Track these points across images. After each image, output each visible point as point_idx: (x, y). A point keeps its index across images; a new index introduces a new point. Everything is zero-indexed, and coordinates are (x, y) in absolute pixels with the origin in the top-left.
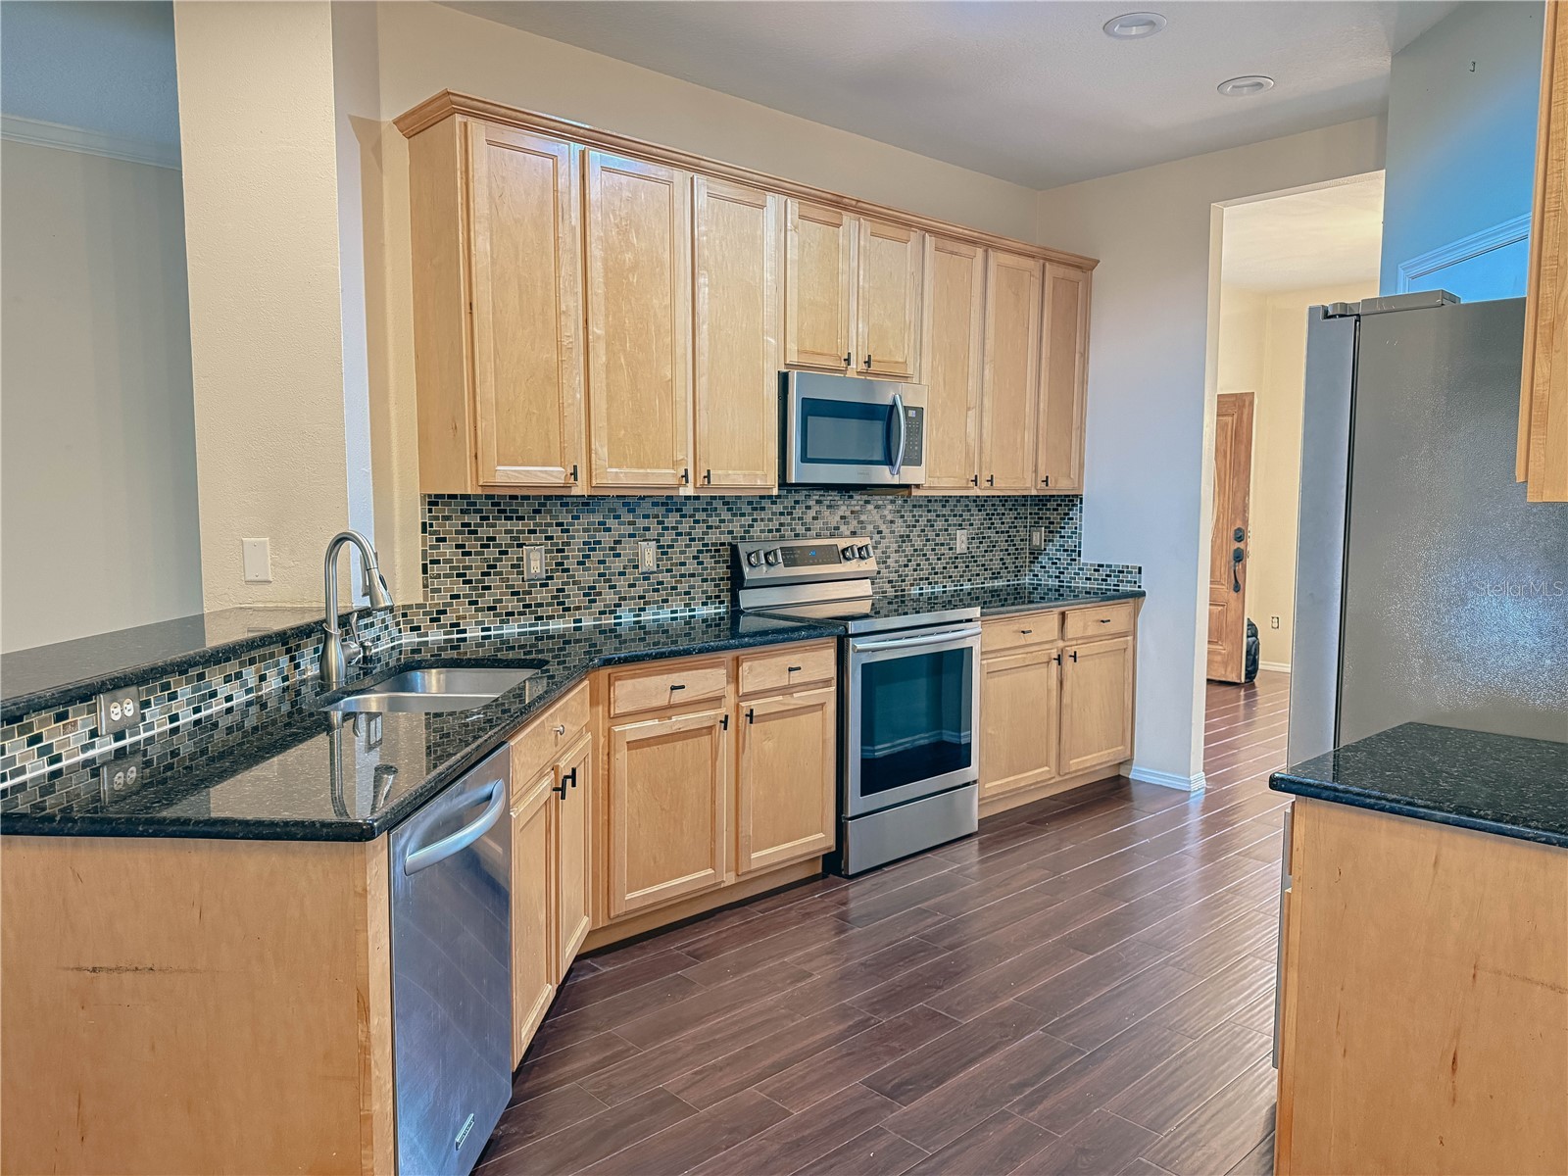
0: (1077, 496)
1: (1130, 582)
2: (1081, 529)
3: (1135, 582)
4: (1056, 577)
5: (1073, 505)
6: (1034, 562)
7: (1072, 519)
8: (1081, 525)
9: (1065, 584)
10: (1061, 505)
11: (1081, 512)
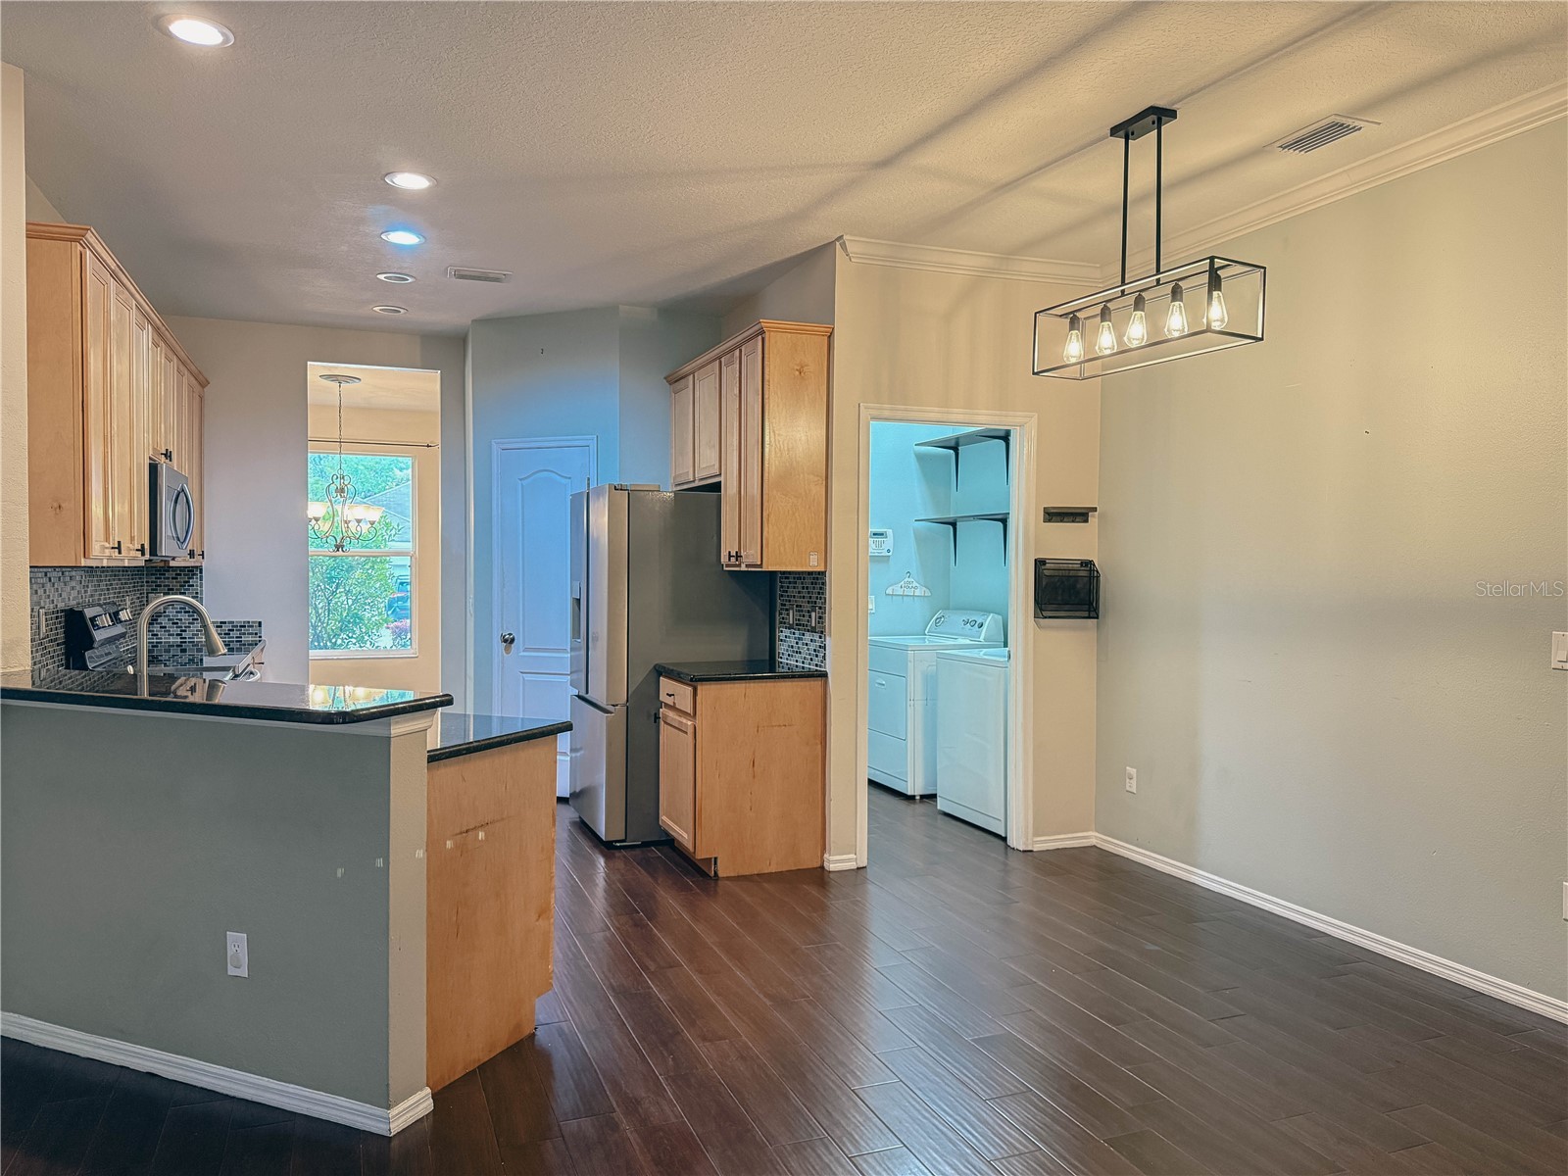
0: (197, 567)
1: (252, 634)
2: (202, 594)
3: (256, 634)
4: (177, 635)
5: (193, 575)
6: (153, 624)
7: (193, 586)
8: (202, 591)
9: (187, 640)
10: (180, 575)
11: (201, 580)
